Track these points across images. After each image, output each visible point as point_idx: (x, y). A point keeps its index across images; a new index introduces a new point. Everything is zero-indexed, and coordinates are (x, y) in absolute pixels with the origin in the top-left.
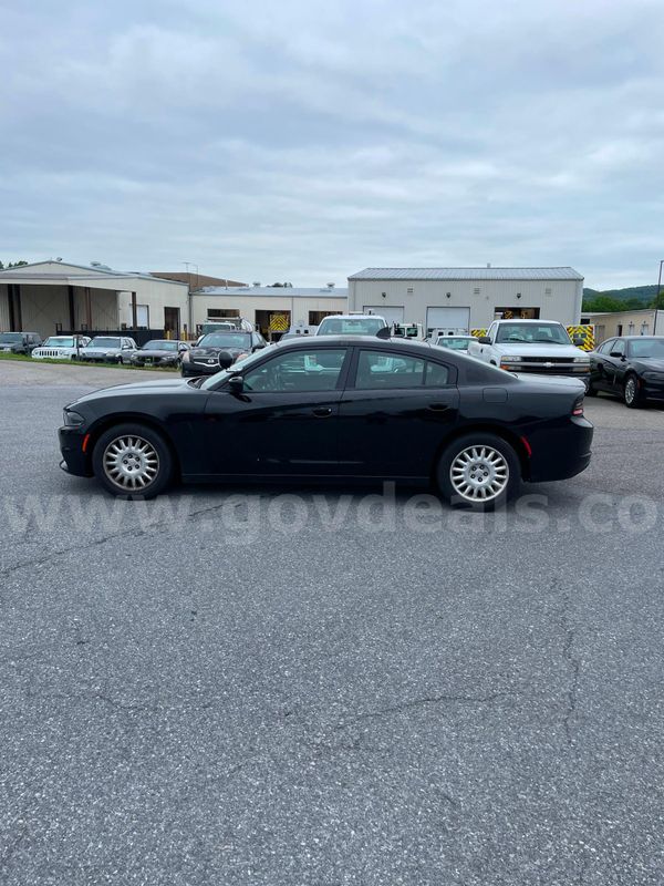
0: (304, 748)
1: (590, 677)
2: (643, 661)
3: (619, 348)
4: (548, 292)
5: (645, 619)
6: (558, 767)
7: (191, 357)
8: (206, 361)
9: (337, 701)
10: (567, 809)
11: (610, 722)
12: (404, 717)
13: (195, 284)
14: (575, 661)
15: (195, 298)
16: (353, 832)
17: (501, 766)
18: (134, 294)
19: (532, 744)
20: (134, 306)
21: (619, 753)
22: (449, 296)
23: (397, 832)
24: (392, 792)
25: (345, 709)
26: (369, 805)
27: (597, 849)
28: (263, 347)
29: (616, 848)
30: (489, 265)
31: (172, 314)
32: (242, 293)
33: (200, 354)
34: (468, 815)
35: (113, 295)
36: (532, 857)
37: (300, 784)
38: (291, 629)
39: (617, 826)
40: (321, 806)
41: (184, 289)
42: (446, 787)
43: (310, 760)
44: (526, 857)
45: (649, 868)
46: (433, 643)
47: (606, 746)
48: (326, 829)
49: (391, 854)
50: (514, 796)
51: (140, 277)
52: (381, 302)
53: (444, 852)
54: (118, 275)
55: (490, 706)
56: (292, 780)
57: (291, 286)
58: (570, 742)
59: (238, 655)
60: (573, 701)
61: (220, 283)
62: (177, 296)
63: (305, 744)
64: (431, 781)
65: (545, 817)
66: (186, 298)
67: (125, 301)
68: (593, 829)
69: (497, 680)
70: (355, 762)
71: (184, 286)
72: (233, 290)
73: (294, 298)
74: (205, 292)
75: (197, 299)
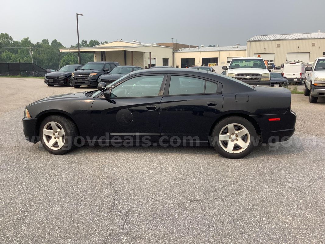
13: (176, 48)
18: (150, 53)
20: (150, 58)
22: (298, 47)
31: (166, 61)
32: (196, 50)
35: (142, 54)
51: (153, 45)
52: (263, 51)
54: (144, 45)
61: (186, 46)
71: (171, 49)
72: (192, 49)
73: (220, 52)
74: (180, 50)
75: (176, 54)
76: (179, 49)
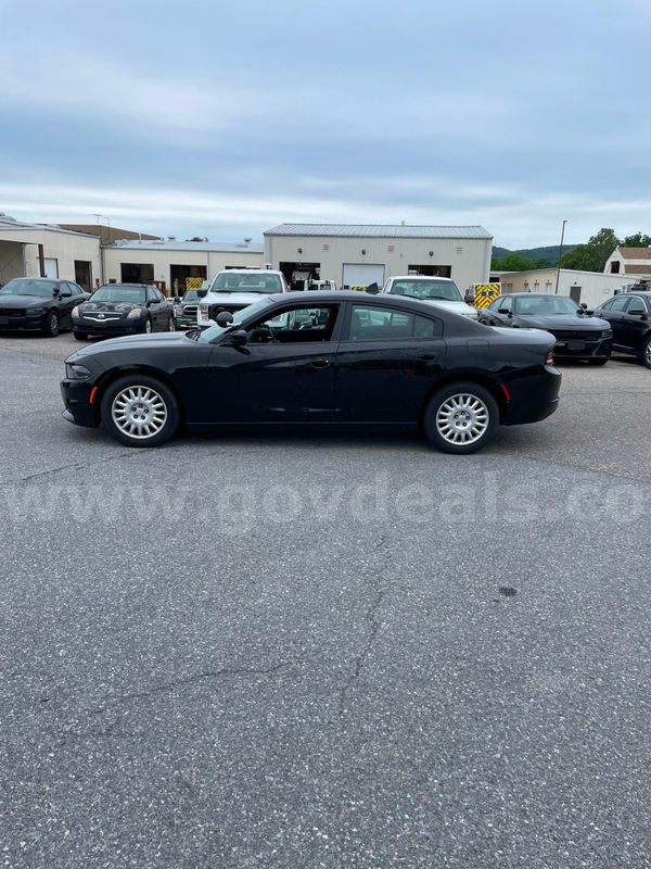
0: (48, 737)
1: (386, 640)
2: (444, 620)
3: (508, 304)
4: (459, 250)
5: (460, 575)
6: (319, 742)
7: (80, 312)
8: (96, 316)
9: (106, 682)
10: (312, 790)
11: (389, 688)
12: (173, 696)
13: (107, 237)
14: (375, 623)
15: (107, 252)
16: (67, 832)
17: (259, 745)
18: (41, 246)
19: (301, 717)
20: (41, 259)
21: (388, 722)
22: (364, 253)
23: (117, 830)
24: (128, 783)
25: (111, 690)
26: (98, 799)
27: (330, 835)
28: (159, 302)
29: (350, 832)
30: (403, 222)
31: (82, 268)
32: (157, 247)
33: (89, 308)
34: (202, 805)
35: (17, 248)
36: (256, 850)
37: (29, 779)
38: (86, 602)
39: (360, 808)
40: (43, 804)
41: (96, 242)
42: (190, 774)
43: (50, 751)
44: (249, 850)
45: (379, 855)
46: (235, 610)
47: (376, 716)
48: (38, 829)
49: (102, 854)
50: (261, 779)
51: (47, 228)
53: (162, 850)
54: (24, 227)
55: (271, 677)
56: (21, 775)
57: (207, 240)
58: (341, 713)
59: (14, 634)
60: (359, 666)
61: (133, 236)
62: (88, 249)
63: (51, 733)
64: (177, 767)
65: (286, 801)
66: (97, 252)
67: (31, 254)
68: (332, 812)
69: (287, 649)
70: (100, 751)
71: (96, 240)
72: (146, 244)
73: (210, 253)
74: (119, 244)
75: (109, 253)
76: (117, 241)
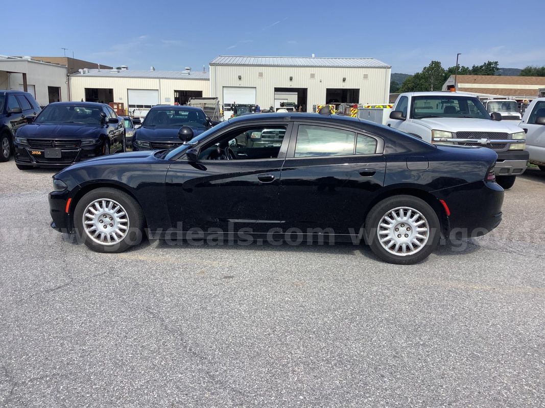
4: (365, 76)
13: (72, 67)
15: (72, 79)
18: (24, 75)
20: (25, 85)
22: (291, 79)
31: (54, 92)
41: (64, 71)
52: (238, 83)
67: (15, 81)
71: (63, 69)
72: (104, 72)
73: (161, 80)
74: (82, 73)
75: (74, 80)
76: (80, 70)
